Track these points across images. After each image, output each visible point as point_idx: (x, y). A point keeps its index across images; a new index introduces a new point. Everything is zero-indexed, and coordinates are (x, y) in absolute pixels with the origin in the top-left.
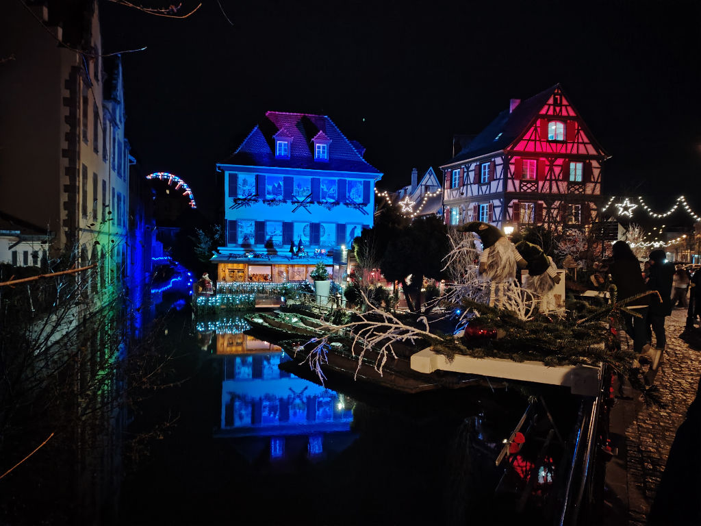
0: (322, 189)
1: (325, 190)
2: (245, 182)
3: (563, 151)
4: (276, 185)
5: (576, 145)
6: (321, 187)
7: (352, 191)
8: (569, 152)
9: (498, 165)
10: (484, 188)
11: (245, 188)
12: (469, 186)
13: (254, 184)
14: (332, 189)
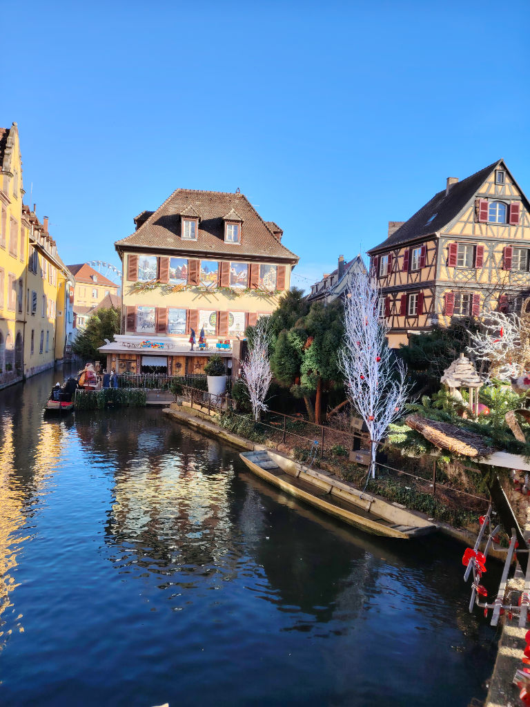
0: (232, 273)
1: (235, 274)
2: (146, 264)
3: (506, 236)
4: (181, 268)
5: (520, 229)
6: (231, 270)
7: (265, 276)
8: (512, 236)
9: (430, 250)
10: (414, 276)
11: (146, 271)
12: (397, 274)
13: (156, 266)
14: (243, 274)
